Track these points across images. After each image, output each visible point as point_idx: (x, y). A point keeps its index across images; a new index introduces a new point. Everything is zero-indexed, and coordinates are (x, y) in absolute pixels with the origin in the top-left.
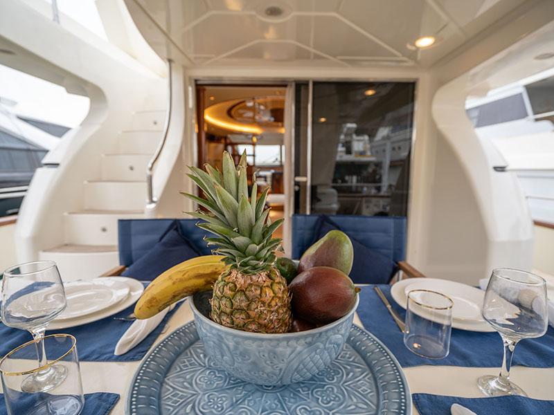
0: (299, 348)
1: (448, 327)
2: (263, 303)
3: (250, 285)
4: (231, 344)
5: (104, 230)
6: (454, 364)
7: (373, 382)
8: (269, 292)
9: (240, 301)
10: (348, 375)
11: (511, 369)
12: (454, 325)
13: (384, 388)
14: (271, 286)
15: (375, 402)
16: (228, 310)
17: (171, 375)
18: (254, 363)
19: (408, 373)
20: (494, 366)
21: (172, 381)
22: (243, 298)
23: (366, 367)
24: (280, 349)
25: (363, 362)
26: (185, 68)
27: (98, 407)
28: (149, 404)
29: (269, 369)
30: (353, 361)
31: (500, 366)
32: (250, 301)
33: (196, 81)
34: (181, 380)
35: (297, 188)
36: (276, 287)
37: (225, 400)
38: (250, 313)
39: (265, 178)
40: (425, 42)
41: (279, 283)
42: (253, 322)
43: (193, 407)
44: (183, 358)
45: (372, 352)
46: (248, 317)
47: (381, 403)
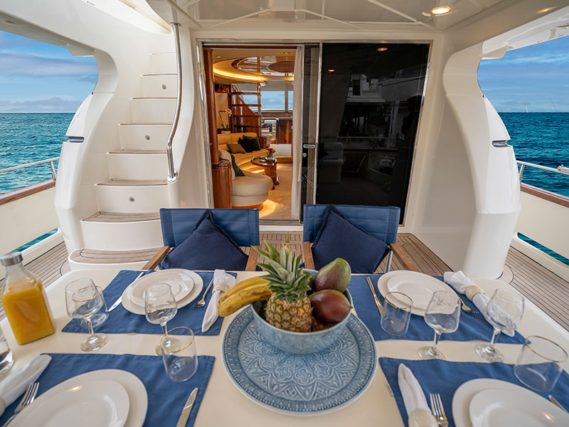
0: (317, 339)
1: (409, 313)
2: (299, 317)
3: (291, 307)
4: (280, 336)
5: (132, 200)
6: (409, 339)
7: (358, 351)
8: (301, 311)
9: (286, 316)
10: (343, 346)
11: (439, 342)
12: (413, 312)
13: (364, 355)
14: (302, 307)
15: (358, 362)
16: (279, 321)
17: (241, 346)
18: (293, 346)
19: (377, 344)
20: (429, 340)
21: (242, 349)
22: (288, 315)
23: (354, 341)
24: (307, 340)
25: (353, 338)
26: (191, 30)
27: (206, 364)
28: (236, 364)
29: (301, 348)
30: (347, 337)
31: (433, 340)
32: (292, 316)
33: (203, 43)
34: (248, 349)
35: (305, 155)
36: (305, 307)
37: (274, 360)
38: (292, 323)
39: (270, 126)
40: (440, 11)
41: (307, 304)
42: (293, 326)
43: (258, 364)
44: (244, 335)
45: (360, 332)
46: (291, 324)
47: (361, 363)
